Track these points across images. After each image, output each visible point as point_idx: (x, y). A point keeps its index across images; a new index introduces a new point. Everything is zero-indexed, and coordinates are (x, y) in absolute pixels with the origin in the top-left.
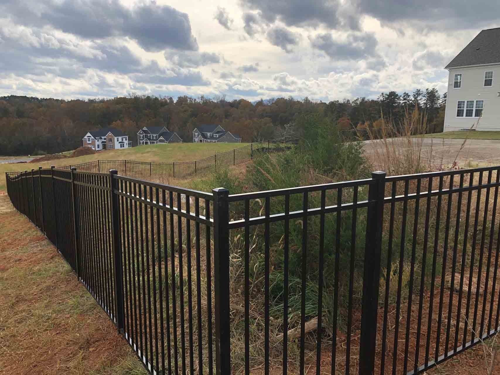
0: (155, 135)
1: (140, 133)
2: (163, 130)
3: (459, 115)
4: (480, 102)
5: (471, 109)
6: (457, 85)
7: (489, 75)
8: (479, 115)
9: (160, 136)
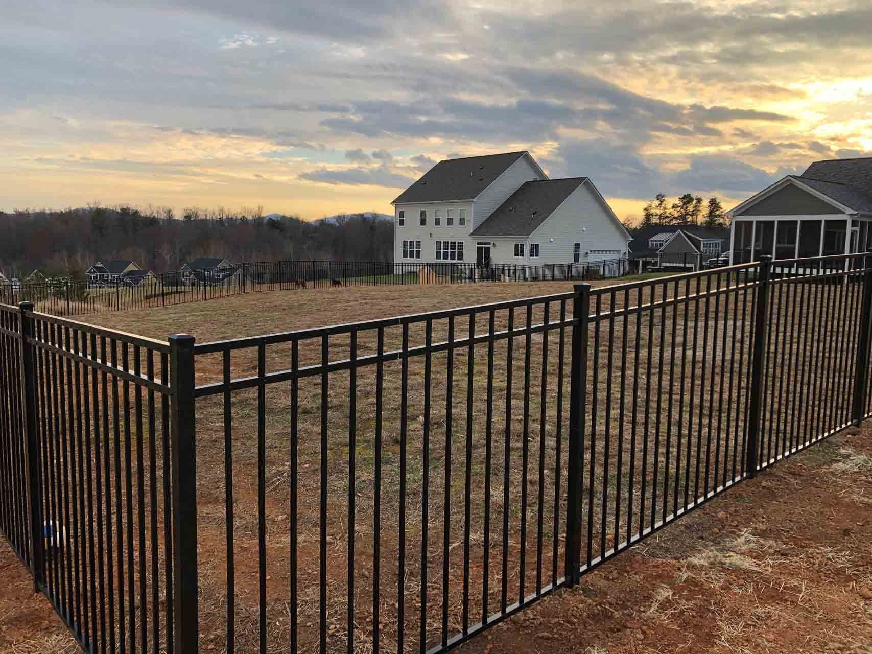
0: (116, 276)
1: (90, 272)
2: (131, 267)
3: (405, 256)
4: (418, 243)
5: (413, 250)
6: (402, 223)
7: (423, 214)
8: (418, 256)
9: (124, 276)
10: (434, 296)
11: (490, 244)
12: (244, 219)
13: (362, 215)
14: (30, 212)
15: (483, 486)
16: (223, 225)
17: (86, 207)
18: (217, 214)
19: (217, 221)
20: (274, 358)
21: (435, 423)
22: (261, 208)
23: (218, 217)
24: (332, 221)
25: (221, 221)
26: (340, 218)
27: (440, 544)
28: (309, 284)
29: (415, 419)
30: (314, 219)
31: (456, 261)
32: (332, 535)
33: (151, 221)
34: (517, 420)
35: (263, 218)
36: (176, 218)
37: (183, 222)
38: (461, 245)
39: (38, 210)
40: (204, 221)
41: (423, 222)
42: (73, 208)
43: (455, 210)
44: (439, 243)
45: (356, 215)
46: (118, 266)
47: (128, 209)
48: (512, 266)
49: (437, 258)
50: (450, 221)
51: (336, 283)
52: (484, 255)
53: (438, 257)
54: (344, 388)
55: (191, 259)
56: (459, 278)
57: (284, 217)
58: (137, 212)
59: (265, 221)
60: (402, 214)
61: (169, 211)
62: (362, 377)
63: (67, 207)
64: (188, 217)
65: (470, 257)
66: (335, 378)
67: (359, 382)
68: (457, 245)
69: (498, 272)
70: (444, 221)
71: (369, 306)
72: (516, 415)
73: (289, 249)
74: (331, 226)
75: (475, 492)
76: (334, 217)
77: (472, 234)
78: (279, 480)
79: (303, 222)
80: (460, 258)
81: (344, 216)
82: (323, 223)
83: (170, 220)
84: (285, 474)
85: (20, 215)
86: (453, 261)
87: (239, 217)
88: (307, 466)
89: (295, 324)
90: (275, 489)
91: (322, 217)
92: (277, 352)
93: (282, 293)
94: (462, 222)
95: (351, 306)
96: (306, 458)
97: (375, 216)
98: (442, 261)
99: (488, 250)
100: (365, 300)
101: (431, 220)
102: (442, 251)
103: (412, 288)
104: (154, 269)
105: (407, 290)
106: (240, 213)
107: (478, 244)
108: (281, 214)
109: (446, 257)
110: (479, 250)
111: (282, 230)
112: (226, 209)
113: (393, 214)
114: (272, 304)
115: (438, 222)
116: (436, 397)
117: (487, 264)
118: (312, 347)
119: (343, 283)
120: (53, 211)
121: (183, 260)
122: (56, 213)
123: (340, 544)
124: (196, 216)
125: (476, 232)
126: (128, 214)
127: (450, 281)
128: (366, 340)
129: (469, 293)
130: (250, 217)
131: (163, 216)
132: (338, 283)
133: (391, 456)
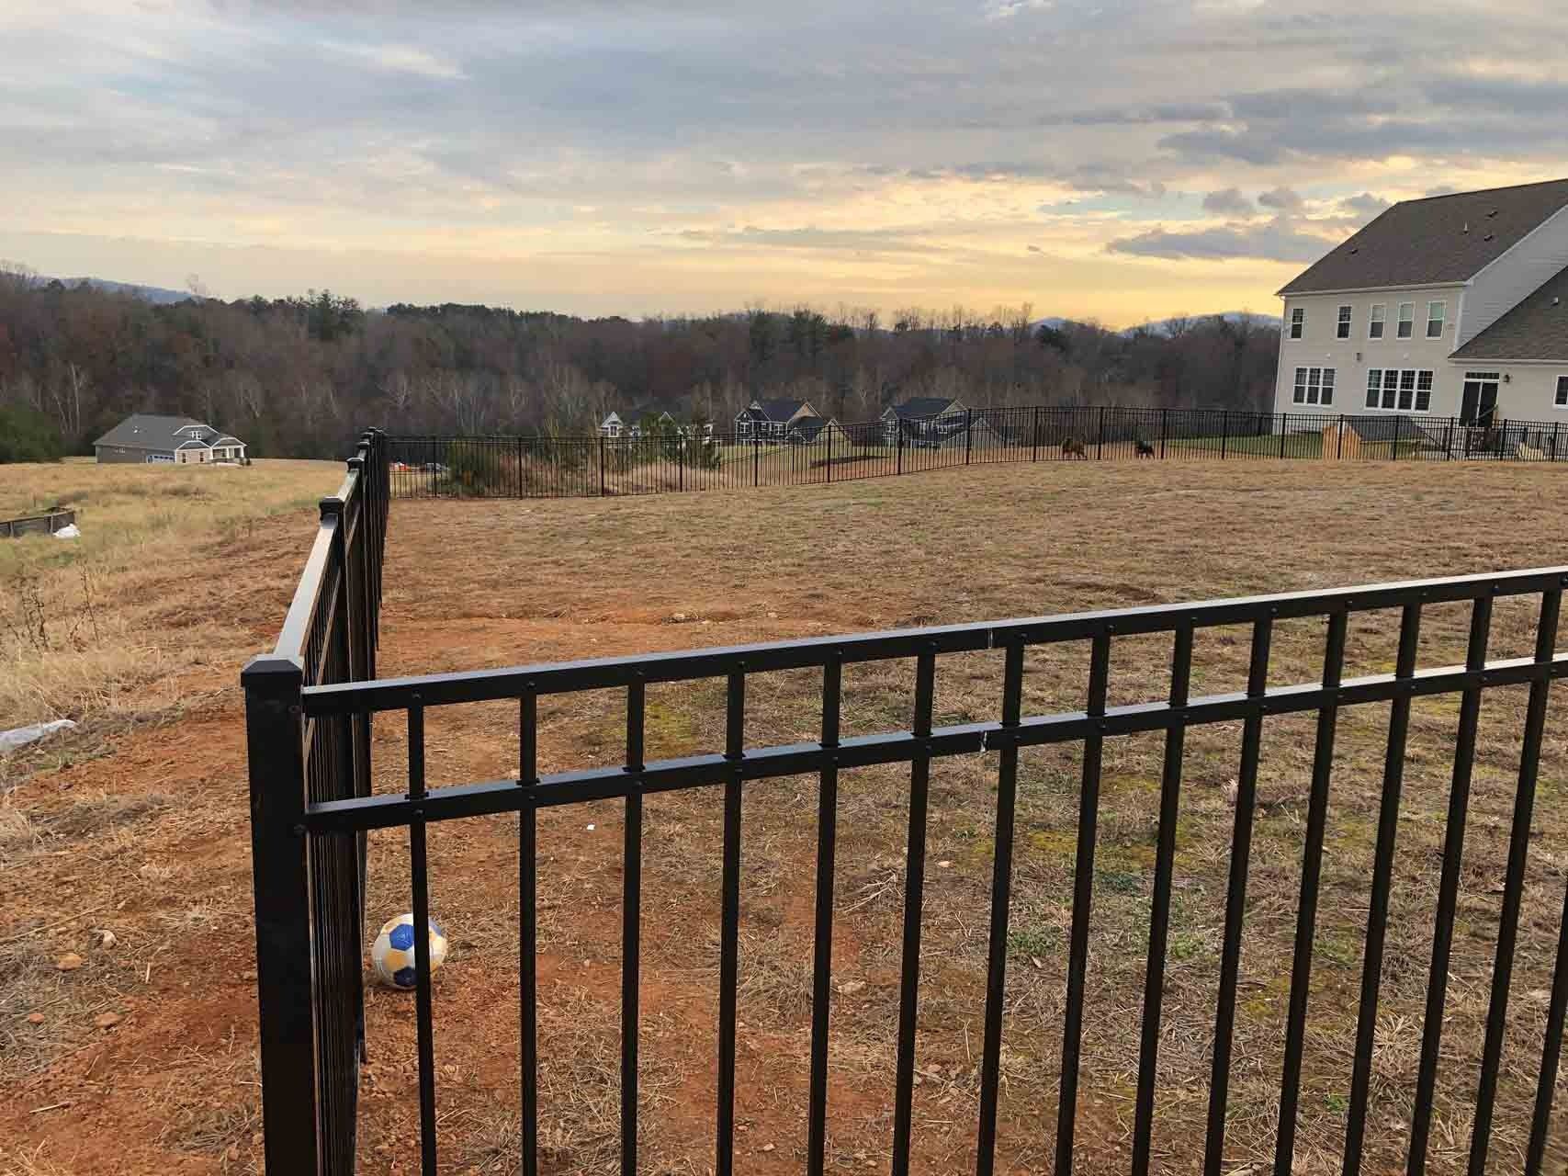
0: (779, 425)
1: (741, 418)
2: (804, 411)
3: (1298, 398)
4: (1330, 373)
5: (1317, 387)
6: (1296, 332)
7: (1345, 313)
8: (1327, 398)
9: (791, 427)
10: (1341, 488)
11: (1496, 376)
12: (996, 330)
13: (1220, 318)
14: (664, 319)
15: (1354, 1004)
16: (959, 339)
17: (744, 310)
18: (950, 319)
19: (950, 331)
20: (960, 603)
21: (1263, 805)
22: (1027, 308)
23: (953, 325)
24: (1158, 331)
25: (956, 333)
26: (1177, 325)
27: (1195, 1163)
28: (1090, 450)
29: (1217, 785)
30: (1127, 327)
31: (1412, 412)
32: (943, 1064)
33: (841, 334)
34: (1484, 826)
35: (1030, 326)
36: (881, 328)
37: (894, 334)
38: (1426, 378)
39: (675, 317)
40: (929, 332)
41: (1343, 332)
42: (725, 313)
43: (1418, 305)
44: (1375, 374)
45: (1208, 318)
46: (783, 409)
47: (807, 312)
48: (1546, 425)
49: (1368, 405)
50: (1404, 329)
51: (1144, 450)
52: (1479, 401)
53: (1372, 401)
54: (1078, 688)
55: (899, 400)
56: (1415, 447)
57: (1068, 324)
58: (818, 318)
59: (1033, 333)
60: (1298, 315)
61: (872, 316)
62: (1125, 664)
63: (716, 310)
64: (902, 326)
65: (1446, 403)
66: (1065, 662)
67: (1115, 676)
68: (1417, 377)
69: (1510, 439)
70: (1390, 330)
71: (1191, 503)
72: (1483, 812)
73: (1072, 385)
74: (1157, 339)
75: (1325, 1021)
76: (1165, 323)
77: (1454, 355)
78: (878, 889)
79: (1103, 331)
80: (1423, 403)
81: (1184, 320)
82: (1141, 334)
83: (872, 332)
84: (894, 878)
85: (650, 324)
86: (1404, 412)
87: (989, 324)
88: (945, 864)
89: (1029, 533)
90: (864, 910)
91: (1140, 322)
92: (970, 592)
93: (1033, 467)
94: (1434, 329)
95: (1155, 500)
96: (950, 846)
97: (1246, 319)
98: (1379, 410)
99: (1491, 390)
100: (1188, 487)
101: (1360, 325)
102: (1382, 389)
103: (1299, 468)
104: (840, 415)
105: (1284, 471)
106: (992, 316)
107: (1468, 375)
108: (1064, 317)
109: (1388, 403)
110: (1470, 389)
111: (1063, 349)
112: (967, 310)
113: (1280, 315)
114: (1006, 489)
115: (1376, 330)
116: (1282, 734)
117: (1487, 420)
118: (1041, 586)
119: (1157, 450)
120: (696, 318)
121: (887, 400)
122: (699, 320)
123: (954, 1092)
124: (916, 324)
125: (1464, 351)
126: (805, 321)
127: (1390, 455)
128: (1155, 579)
129: (1426, 485)
130: (1007, 326)
131: (860, 324)
132: (1149, 451)
133: (1137, 874)
